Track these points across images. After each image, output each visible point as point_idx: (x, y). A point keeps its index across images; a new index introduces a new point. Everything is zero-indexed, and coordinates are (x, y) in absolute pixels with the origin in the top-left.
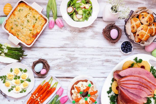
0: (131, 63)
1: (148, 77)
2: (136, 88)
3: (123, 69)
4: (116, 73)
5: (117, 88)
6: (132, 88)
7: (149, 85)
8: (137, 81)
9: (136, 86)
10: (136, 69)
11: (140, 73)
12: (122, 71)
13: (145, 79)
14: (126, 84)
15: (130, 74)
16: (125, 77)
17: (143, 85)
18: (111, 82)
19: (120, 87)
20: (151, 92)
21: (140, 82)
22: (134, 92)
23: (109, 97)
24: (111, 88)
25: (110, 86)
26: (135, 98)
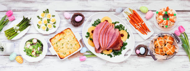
0: (90, 40)
1: (100, 28)
2: (108, 37)
3: (94, 46)
4: (97, 51)
5: (108, 50)
6: (108, 40)
7: (106, 27)
8: (103, 36)
9: (107, 36)
10: (94, 36)
11: (97, 34)
12: (96, 47)
13: (101, 30)
14: (105, 44)
15: (98, 41)
16: (99, 44)
17: (106, 31)
18: (104, 54)
19: (107, 48)
20: (111, 26)
21: (104, 33)
22: (111, 38)
23: (114, 56)
24: (108, 55)
25: (107, 55)
26: (115, 37)
